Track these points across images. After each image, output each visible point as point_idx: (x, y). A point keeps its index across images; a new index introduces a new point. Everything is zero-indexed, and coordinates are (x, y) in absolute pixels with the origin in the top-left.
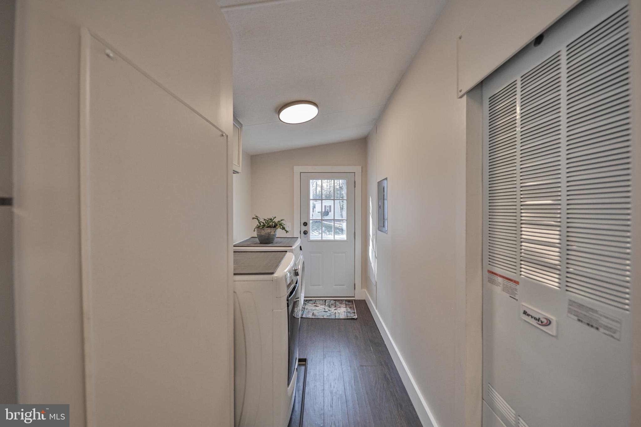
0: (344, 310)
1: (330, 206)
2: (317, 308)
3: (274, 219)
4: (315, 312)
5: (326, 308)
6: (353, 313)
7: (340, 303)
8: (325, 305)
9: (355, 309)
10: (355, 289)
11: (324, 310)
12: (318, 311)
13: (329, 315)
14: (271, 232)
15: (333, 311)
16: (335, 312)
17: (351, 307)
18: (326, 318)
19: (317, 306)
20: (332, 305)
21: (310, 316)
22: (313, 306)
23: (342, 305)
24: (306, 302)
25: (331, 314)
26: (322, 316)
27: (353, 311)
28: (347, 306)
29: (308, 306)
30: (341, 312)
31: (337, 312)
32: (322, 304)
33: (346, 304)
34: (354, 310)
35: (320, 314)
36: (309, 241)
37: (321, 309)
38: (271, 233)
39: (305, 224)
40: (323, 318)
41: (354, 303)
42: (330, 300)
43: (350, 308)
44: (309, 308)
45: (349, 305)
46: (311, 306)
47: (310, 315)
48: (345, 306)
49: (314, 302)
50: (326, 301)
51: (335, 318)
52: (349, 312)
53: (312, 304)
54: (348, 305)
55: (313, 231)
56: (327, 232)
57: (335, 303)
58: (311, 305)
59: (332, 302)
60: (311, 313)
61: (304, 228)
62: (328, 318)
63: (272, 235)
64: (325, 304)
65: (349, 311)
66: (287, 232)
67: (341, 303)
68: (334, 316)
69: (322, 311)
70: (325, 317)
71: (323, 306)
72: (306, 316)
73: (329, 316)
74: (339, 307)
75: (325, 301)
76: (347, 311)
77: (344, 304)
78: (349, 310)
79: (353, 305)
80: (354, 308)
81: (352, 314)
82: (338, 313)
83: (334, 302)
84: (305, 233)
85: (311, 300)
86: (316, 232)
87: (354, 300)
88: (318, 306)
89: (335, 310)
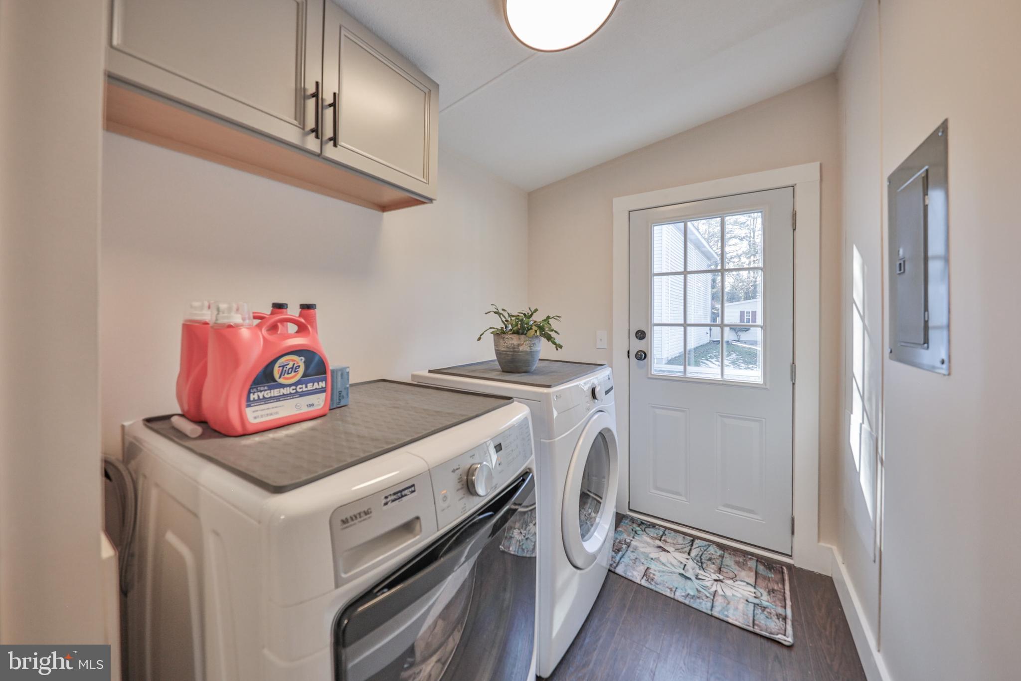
0: (746, 594)
1: (754, 313)
2: (663, 556)
3: (534, 314)
4: (654, 566)
5: (691, 564)
6: (778, 616)
7: (737, 563)
8: (689, 554)
9: (789, 603)
10: (793, 533)
11: (682, 572)
12: (662, 568)
13: (692, 593)
14: (519, 345)
15: (708, 584)
16: (714, 589)
17: (773, 591)
18: (681, 599)
19: (664, 550)
20: (710, 559)
21: (636, 575)
22: (654, 546)
23: (743, 574)
24: (638, 529)
25: (698, 591)
26: (671, 590)
27: (780, 611)
28: (759, 581)
29: (641, 542)
30: (733, 595)
31: (720, 592)
32: (679, 547)
33: (756, 573)
34: (785, 607)
35: (666, 578)
36: (650, 376)
37: (675, 562)
38: (521, 348)
39: (641, 335)
40: (672, 596)
41: (786, 577)
42: (705, 543)
43: (769, 593)
44: (642, 550)
45: (769, 579)
46: (648, 544)
47: (635, 573)
48: (752, 581)
49: (661, 533)
50: (697, 542)
51: (709, 612)
52: (764, 608)
53: (653, 538)
54: (765, 578)
55: (707, 360)
56: (743, 365)
57: (722, 557)
58: (649, 540)
59: (713, 549)
60: (642, 569)
61: (637, 345)
62: (687, 602)
63: (522, 352)
64: (690, 550)
65: (765, 604)
66: (559, 346)
67: (742, 565)
68: (709, 604)
69: (674, 570)
70: (679, 596)
71: (682, 557)
72: (625, 572)
73: (693, 597)
74: (732, 575)
75: (693, 541)
76: (756, 601)
77: (750, 569)
78: (765, 600)
79: (784, 585)
80: (785, 600)
81: (775, 618)
82: (724, 596)
83: (720, 552)
84: (642, 356)
85: (654, 526)
86: (715, 362)
87: (790, 567)
88: (668, 552)
89: (716, 580)
